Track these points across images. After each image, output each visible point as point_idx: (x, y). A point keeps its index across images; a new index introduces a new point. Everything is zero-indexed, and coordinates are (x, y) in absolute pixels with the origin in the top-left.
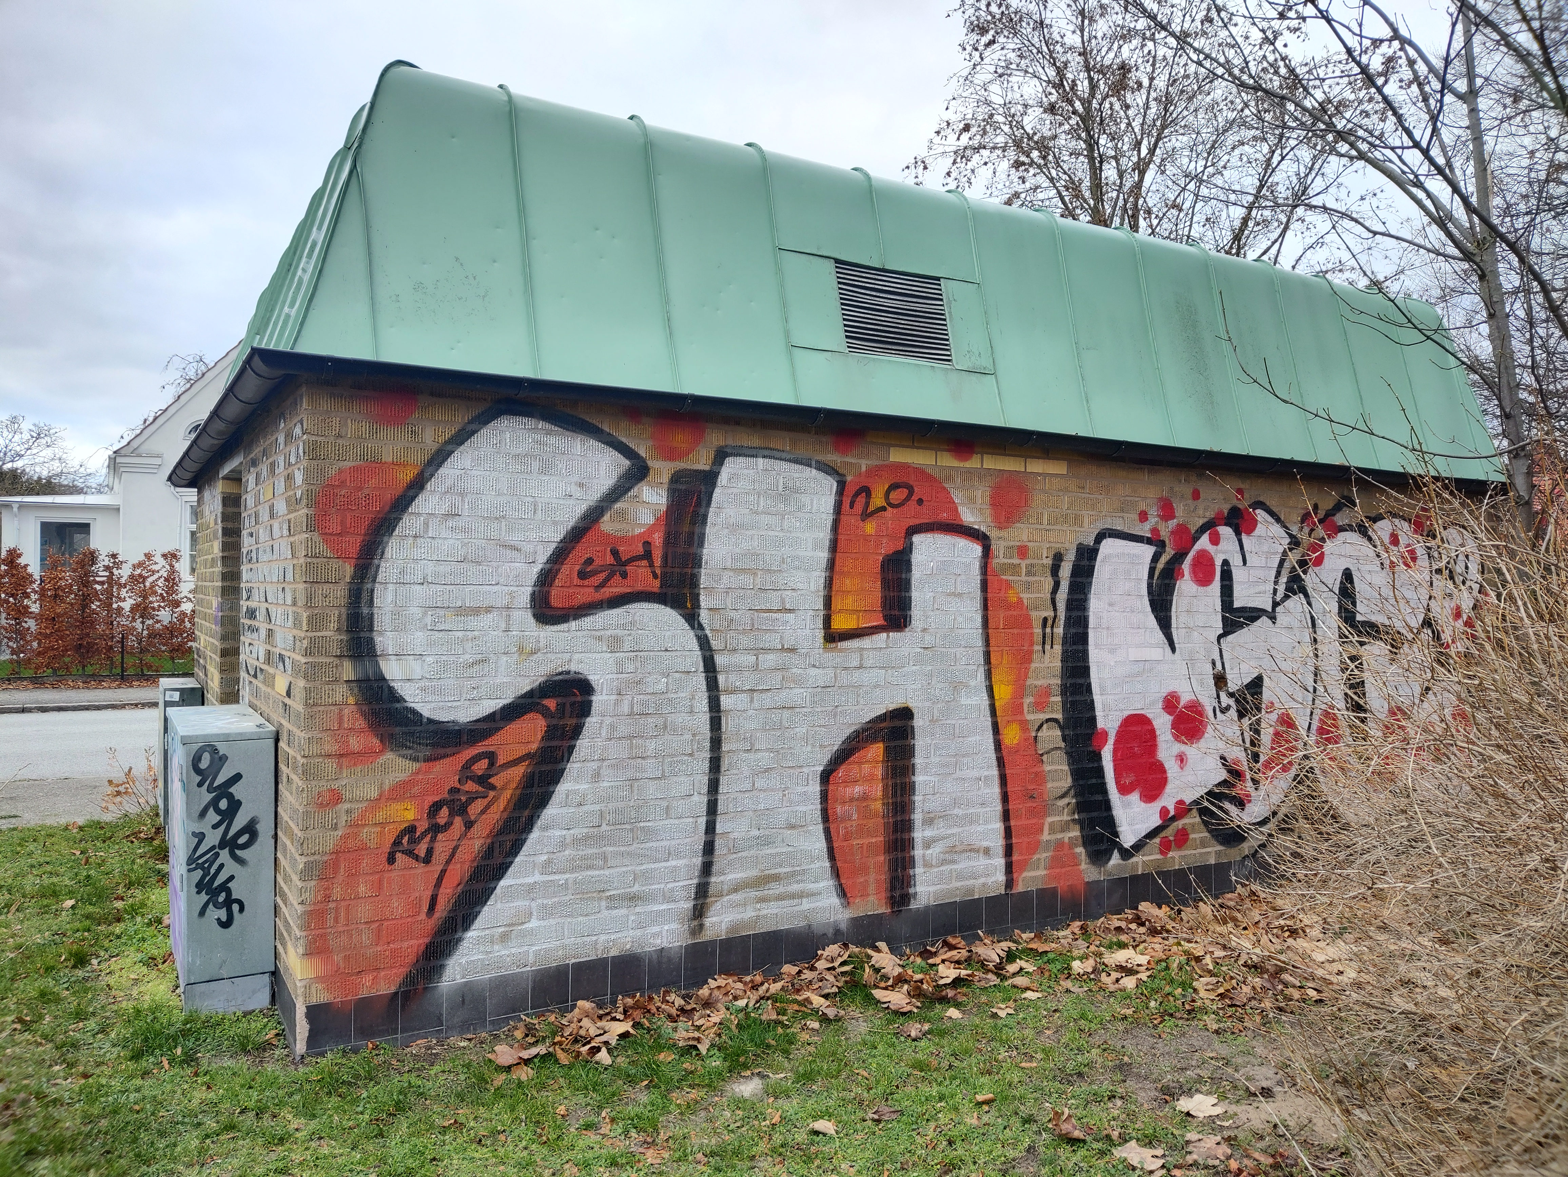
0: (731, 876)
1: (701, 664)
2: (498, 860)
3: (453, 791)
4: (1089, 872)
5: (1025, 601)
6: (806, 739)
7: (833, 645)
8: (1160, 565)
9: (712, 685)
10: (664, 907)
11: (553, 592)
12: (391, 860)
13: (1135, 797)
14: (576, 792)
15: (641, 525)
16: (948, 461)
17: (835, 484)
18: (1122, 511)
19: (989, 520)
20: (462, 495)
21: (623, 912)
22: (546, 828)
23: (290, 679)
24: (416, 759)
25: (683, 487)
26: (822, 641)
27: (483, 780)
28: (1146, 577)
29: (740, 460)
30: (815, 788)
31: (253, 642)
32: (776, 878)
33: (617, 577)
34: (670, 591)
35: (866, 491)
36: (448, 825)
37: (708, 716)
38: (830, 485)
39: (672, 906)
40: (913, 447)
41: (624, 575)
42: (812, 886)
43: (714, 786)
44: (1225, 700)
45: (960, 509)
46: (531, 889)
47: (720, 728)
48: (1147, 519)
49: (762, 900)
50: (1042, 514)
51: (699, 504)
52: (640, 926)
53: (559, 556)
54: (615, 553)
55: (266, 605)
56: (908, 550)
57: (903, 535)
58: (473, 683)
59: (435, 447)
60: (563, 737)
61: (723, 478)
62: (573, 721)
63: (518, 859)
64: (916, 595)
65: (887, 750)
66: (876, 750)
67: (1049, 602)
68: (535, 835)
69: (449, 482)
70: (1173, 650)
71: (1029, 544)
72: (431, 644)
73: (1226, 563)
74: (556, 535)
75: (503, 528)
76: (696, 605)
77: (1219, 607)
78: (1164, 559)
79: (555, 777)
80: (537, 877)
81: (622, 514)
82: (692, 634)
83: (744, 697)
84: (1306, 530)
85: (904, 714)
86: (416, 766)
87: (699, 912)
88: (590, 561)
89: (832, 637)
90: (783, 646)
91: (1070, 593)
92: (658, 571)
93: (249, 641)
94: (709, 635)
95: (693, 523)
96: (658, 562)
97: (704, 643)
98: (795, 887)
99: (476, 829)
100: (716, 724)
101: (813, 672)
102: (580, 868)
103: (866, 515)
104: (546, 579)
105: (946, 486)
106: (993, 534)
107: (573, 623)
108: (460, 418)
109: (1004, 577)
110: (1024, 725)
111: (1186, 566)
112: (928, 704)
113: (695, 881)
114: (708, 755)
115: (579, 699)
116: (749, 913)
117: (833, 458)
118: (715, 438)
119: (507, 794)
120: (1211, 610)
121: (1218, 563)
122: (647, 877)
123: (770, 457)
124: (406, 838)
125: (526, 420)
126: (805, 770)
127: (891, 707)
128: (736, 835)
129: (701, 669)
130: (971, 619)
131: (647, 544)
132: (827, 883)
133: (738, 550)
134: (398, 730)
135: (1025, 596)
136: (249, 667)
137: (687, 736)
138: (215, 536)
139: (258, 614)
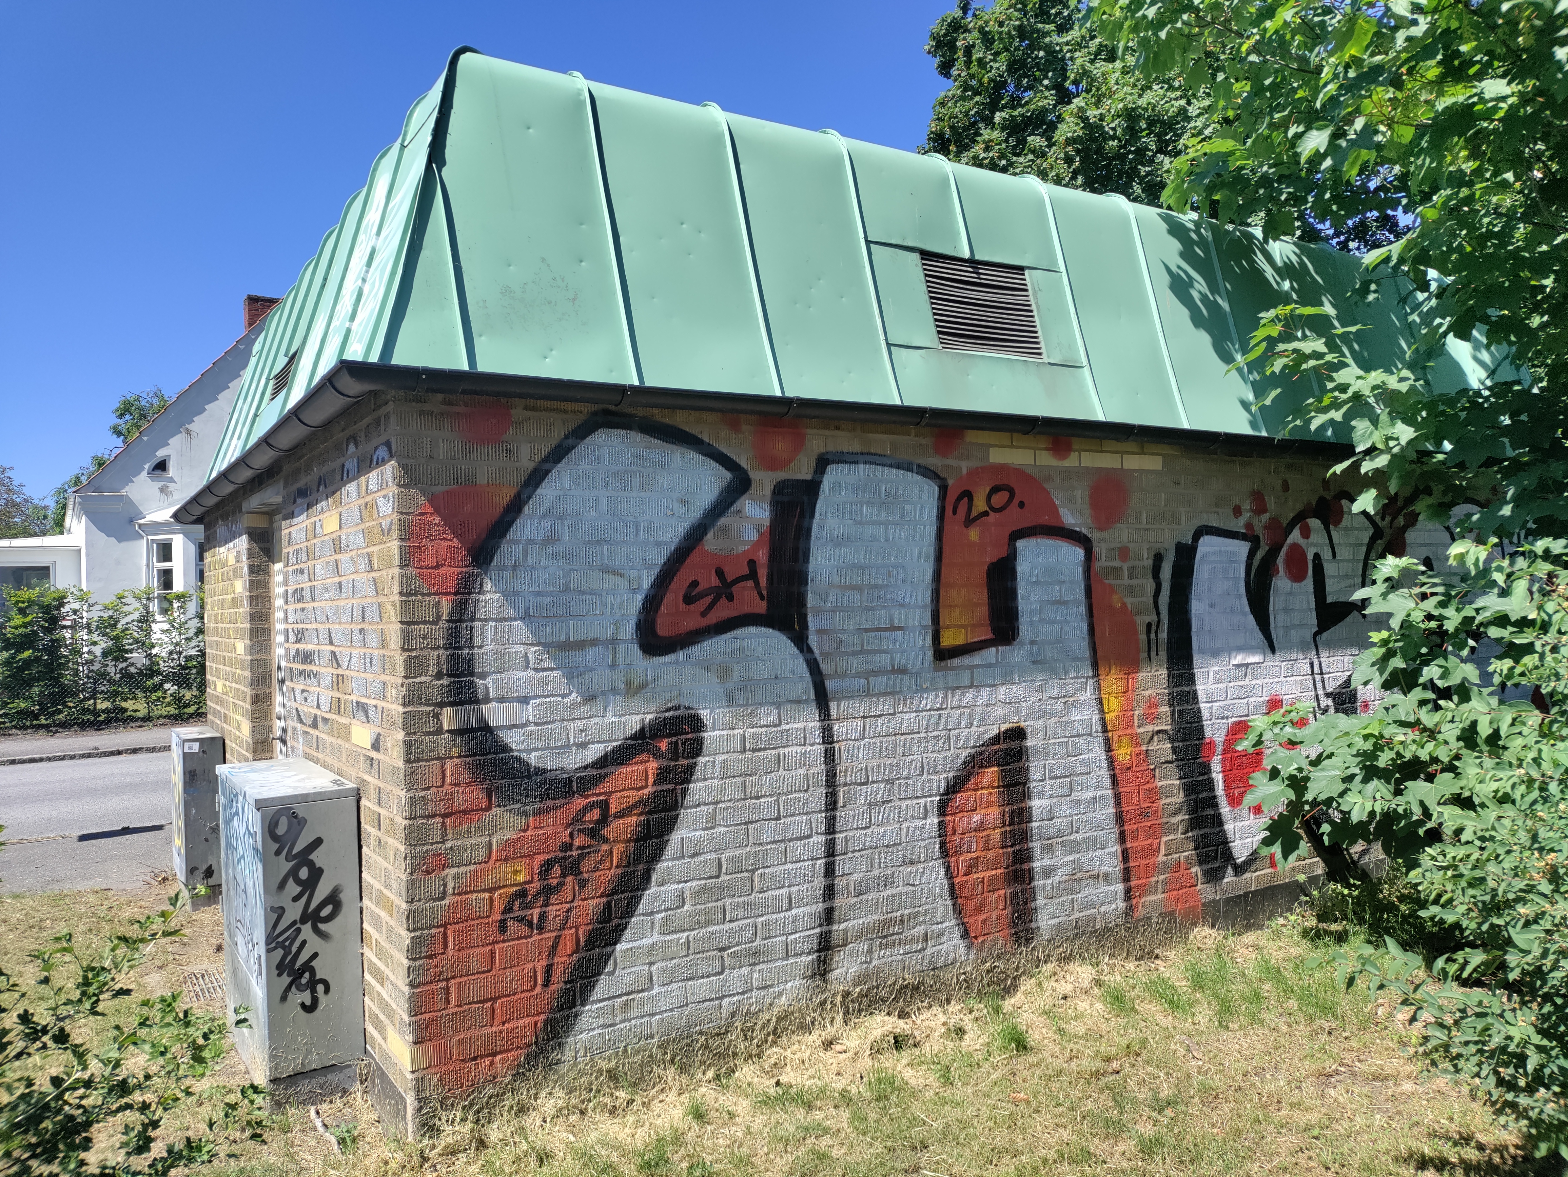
0: (853, 923)
1: (812, 691)
2: (613, 921)
3: (565, 846)
4: (1206, 892)
5: (1129, 606)
6: (920, 767)
7: (943, 663)
8: (1256, 562)
9: (825, 713)
10: (787, 959)
11: (659, 620)
12: (503, 926)
13: (1244, 809)
14: (691, 840)
15: (745, 543)
16: (1046, 459)
17: (937, 489)
18: (1217, 506)
19: (1089, 521)
20: (561, 518)
21: (745, 968)
22: (661, 883)
23: (378, 730)
24: (525, 814)
25: (785, 499)
26: (932, 658)
28: (1243, 575)
29: (844, 467)
30: (933, 821)
31: (311, 689)
32: (899, 921)
33: (723, 601)
34: (777, 613)
35: (968, 495)
36: (561, 884)
37: (821, 747)
38: (932, 489)
39: (796, 961)
40: (1012, 446)
41: (730, 598)
42: (935, 928)
43: (831, 826)
44: (1324, 700)
45: (1061, 510)
46: (649, 950)
47: (834, 760)
48: (1240, 514)
49: (886, 945)
50: (1140, 512)
52: (764, 982)
53: (664, 579)
54: (720, 574)
55: (333, 648)
56: (1012, 556)
57: (1006, 540)
58: (581, 725)
59: (531, 466)
60: (675, 780)
61: (825, 488)
62: (683, 763)
63: (635, 919)
64: (1022, 604)
65: (1004, 773)
66: (992, 773)
67: (1152, 606)
68: (651, 891)
69: (547, 504)
70: (1273, 650)
71: (1131, 546)
72: (536, 684)
73: (1317, 556)
74: (659, 558)
75: (606, 553)
76: (804, 626)
77: (1313, 604)
78: (1259, 555)
79: (669, 826)
80: (656, 937)
81: (725, 531)
82: (801, 658)
83: (854, 724)
84: (1388, 519)
85: (1017, 734)
86: (527, 821)
87: (822, 966)
88: (695, 584)
89: (942, 654)
90: (893, 667)
91: (1171, 597)
92: (765, 593)
93: (302, 687)
94: (819, 659)
95: (798, 536)
96: (763, 582)
97: (814, 667)
98: (918, 928)
99: (592, 888)
100: (830, 756)
102: (700, 925)
103: (969, 522)
104: (651, 605)
105: (1046, 486)
106: (1094, 536)
107: (681, 653)
108: (556, 434)
109: (1107, 581)
110: (1135, 739)
111: (1280, 561)
112: (1040, 722)
113: (817, 930)
115: (690, 736)
116: (874, 962)
117: (934, 461)
118: (817, 445)
119: (621, 847)
120: (1305, 606)
121: (1310, 557)
122: (767, 930)
123: (872, 463)
124: (517, 903)
125: (623, 432)
126: (922, 801)
127: (1004, 727)
128: (856, 876)
129: (813, 697)
130: (1078, 628)
131: (752, 563)
132: (950, 923)
133: (843, 566)
134: (506, 783)
135: (1128, 601)
136: (302, 716)
137: (802, 771)
138: (237, 574)
139: (316, 658)
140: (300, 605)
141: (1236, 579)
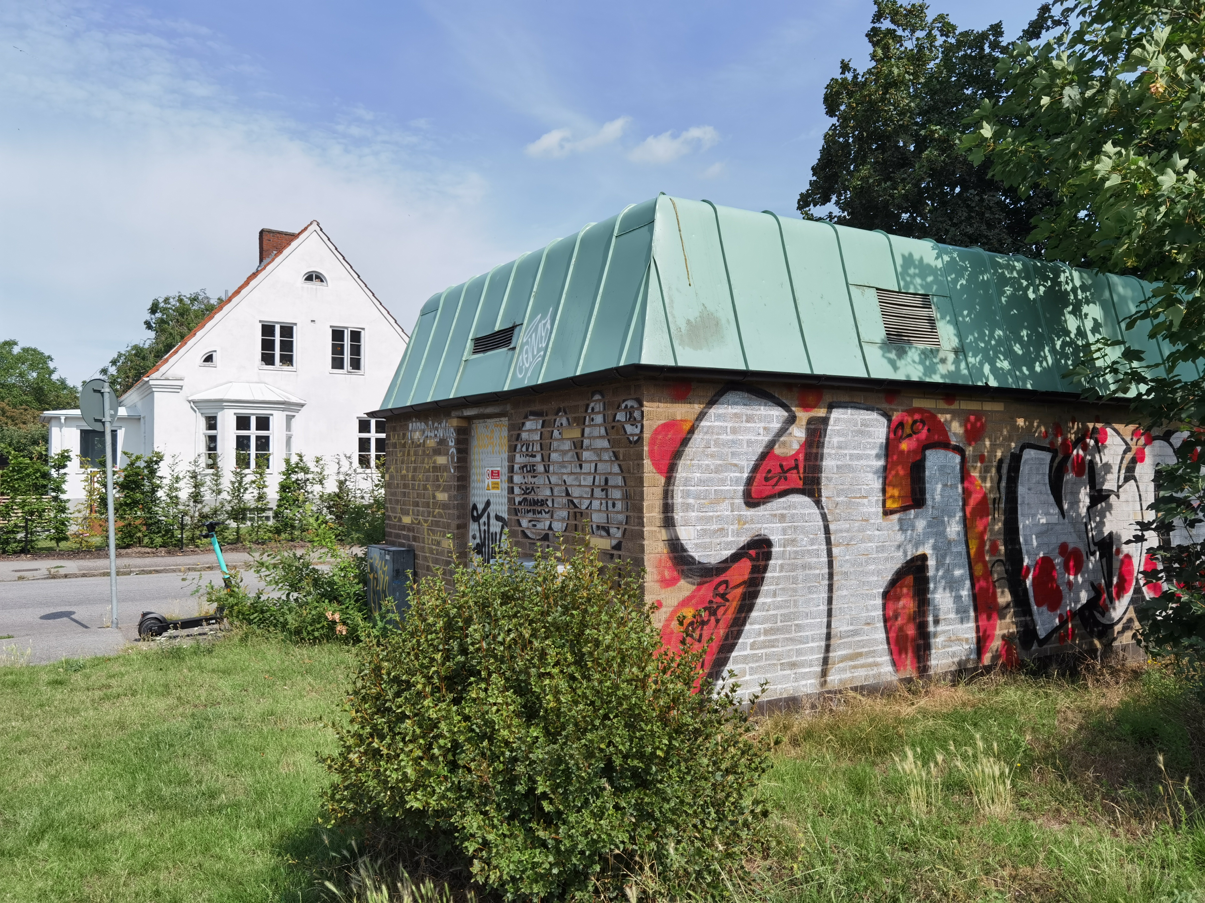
0: (839, 653)
1: (823, 529)
2: (730, 641)
3: (711, 602)
5: (984, 488)
6: (873, 574)
7: (886, 517)
8: (1055, 465)
9: (828, 542)
10: (807, 670)
11: (753, 489)
13: (1044, 608)
14: (765, 603)
15: (793, 450)
16: (942, 405)
17: (887, 421)
19: (963, 440)
20: (713, 436)
21: (788, 672)
22: (751, 624)
23: (619, 540)
24: (693, 584)
25: (813, 427)
26: (881, 515)
27: (723, 596)
28: (1047, 472)
29: (841, 410)
30: (879, 602)
31: (542, 520)
32: (860, 655)
33: (783, 480)
34: (807, 487)
35: (901, 425)
36: (709, 620)
37: (826, 560)
38: (884, 421)
39: (812, 669)
40: (925, 398)
41: (786, 479)
42: (878, 660)
43: (830, 601)
44: (1093, 548)
45: (949, 434)
46: (746, 657)
47: (832, 567)
48: (1047, 436)
49: (855, 667)
50: (993, 435)
51: (820, 436)
52: (796, 680)
53: (755, 469)
54: (781, 466)
55: (567, 498)
56: (923, 459)
57: (921, 450)
58: (718, 541)
59: (700, 410)
60: (758, 572)
61: (831, 421)
62: (763, 563)
63: (740, 641)
64: (927, 485)
65: (915, 579)
66: (909, 579)
67: (997, 488)
68: (747, 627)
69: (706, 429)
70: (1064, 517)
71: (986, 454)
72: (700, 519)
73: (1091, 462)
74: (754, 457)
75: (730, 454)
76: (820, 496)
77: (1088, 490)
78: (1057, 461)
79: (755, 595)
80: (748, 652)
81: (784, 444)
82: (818, 511)
83: (843, 548)
84: (1135, 439)
85: (923, 558)
86: (694, 587)
87: (824, 673)
88: (769, 471)
89: (886, 512)
90: (862, 518)
91: (1007, 483)
92: (802, 476)
93: (530, 519)
94: (826, 512)
95: (818, 447)
96: (801, 471)
97: (824, 517)
98: (871, 660)
99: (722, 624)
100: (830, 564)
101: (877, 533)
102: (768, 647)
103: (902, 439)
104: (750, 481)
105: (942, 420)
106: (966, 448)
107: (763, 507)
108: (710, 394)
109: (973, 474)
110: (985, 563)
111: (1069, 465)
112: (935, 552)
113: (822, 655)
114: (827, 582)
115: (766, 550)
116: (848, 675)
117: (885, 406)
118: (828, 398)
119: (735, 604)
121: (1087, 462)
122: (799, 652)
123: (854, 408)
125: (739, 393)
126: (875, 591)
127: (915, 554)
128: (841, 629)
130: (956, 500)
131: (796, 460)
132: (887, 658)
133: (839, 463)
134: (685, 567)
135: (984, 485)
136: (529, 534)
137: (817, 572)
138: (437, 452)
139: (550, 503)
140: (530, 475)
141: (1044, 474)
